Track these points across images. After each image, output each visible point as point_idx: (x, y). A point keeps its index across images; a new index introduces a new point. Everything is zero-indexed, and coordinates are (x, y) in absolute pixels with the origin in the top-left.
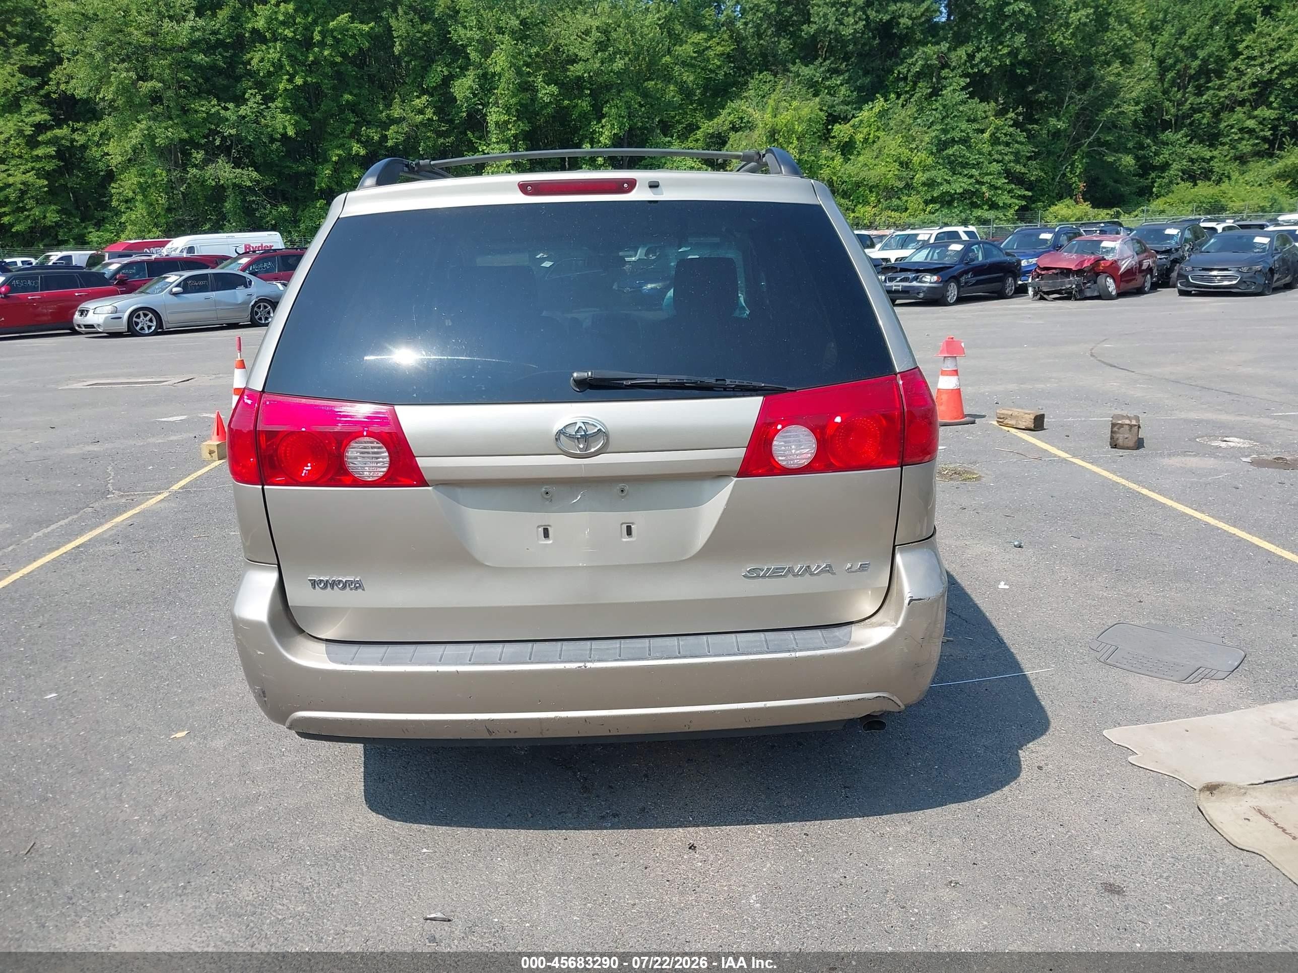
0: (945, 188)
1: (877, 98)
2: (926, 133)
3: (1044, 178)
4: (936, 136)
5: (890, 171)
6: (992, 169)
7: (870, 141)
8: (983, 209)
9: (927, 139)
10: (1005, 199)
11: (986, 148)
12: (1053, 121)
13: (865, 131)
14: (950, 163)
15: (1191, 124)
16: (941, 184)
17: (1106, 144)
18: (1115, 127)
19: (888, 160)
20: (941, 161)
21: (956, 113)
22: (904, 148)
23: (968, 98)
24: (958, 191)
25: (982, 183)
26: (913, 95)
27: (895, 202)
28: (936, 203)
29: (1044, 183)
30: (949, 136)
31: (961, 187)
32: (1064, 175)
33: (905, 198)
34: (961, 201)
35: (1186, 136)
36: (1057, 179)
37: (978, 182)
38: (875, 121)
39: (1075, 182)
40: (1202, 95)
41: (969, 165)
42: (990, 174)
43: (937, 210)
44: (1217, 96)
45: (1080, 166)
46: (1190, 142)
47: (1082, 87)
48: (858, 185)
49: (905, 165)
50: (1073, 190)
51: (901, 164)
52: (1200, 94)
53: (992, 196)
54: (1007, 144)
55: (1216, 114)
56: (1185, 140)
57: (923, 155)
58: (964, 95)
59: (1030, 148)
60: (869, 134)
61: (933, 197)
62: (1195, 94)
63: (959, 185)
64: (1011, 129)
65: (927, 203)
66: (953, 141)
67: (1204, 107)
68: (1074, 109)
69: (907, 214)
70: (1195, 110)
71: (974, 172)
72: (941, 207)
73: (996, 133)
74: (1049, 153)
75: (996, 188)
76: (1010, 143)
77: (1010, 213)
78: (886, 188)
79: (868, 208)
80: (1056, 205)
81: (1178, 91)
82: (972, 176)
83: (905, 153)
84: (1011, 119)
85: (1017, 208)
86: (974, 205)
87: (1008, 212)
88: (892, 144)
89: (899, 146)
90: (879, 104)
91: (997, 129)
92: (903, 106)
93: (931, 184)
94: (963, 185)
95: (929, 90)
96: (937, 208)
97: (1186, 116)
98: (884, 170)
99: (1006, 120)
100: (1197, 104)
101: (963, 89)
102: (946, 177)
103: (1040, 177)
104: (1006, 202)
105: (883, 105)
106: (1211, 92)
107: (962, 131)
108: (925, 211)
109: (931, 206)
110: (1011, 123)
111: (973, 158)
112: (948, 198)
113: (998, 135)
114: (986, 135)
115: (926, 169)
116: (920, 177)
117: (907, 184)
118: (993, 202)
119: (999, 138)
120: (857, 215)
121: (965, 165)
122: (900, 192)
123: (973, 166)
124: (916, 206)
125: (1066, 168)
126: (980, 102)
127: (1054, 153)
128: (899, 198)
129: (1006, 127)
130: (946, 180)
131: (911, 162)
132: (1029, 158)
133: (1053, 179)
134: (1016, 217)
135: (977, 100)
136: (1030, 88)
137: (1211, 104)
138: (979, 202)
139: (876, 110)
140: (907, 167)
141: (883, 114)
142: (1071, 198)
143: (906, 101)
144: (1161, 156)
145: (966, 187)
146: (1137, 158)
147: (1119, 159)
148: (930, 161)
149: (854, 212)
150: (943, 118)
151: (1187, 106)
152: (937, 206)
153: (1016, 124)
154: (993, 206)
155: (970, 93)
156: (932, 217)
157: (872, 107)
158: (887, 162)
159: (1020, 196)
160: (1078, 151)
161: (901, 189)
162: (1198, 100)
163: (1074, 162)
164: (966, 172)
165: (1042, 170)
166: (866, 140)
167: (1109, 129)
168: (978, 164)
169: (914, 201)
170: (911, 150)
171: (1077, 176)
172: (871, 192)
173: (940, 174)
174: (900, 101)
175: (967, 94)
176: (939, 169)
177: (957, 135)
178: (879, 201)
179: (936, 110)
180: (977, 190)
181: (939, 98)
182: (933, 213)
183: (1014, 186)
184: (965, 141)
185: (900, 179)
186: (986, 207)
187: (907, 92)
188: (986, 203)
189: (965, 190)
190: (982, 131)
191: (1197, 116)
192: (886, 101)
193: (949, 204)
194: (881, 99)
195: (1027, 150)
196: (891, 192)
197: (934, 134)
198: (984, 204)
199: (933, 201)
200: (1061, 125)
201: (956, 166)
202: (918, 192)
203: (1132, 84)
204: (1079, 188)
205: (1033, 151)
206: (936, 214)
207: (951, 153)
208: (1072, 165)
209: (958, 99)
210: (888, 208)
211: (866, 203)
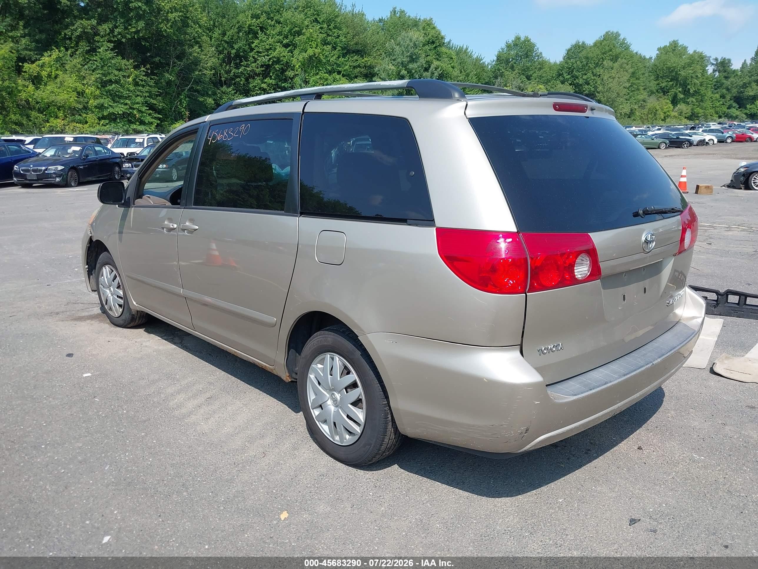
0: (111, 110)
1: (53, 49)
2: (92, 75)
3: (166, 108)
4: (100, 78)
5: (71, 97)
6: (138, 101)
7: (53, 76)
8: (136, 124)
9: (93, 79)
10: (148, 119)
11: (132, 88)
12: (167, 75)
13: (49, 69)
14: (111, 95)
15: (235, 84)
16: (108, 108)
17: (197, 91)
18: (200, 82)
19: (68, 90)
20: (105, 93)
21: (109, 64)
22: (78, 83)
23: (116, 56)
24: (119, 113)
25: (134, 109)
26: (77, 50)
27: (78, 117)
28: (105, 119)
29: (166, 111)
30: (108, 78)
31: (121, 110)
32: (177, 107)
33: (84, 115)
34: (122, 119)
35: (234, 90)
36: (173, 109)
37: (131, 108)
38: (54, 64)
39: (183, 111)
40: (239, 69)
41: (123, 97)
42: (138, 103)
43: (107, 124)
44: (246, 70)
45: (185, 102)
46: (236, 93)
47: (179, 57)
48: (48, 105)
49: (81, 94)
50: (183, 115)
51: (78, 93)
52: (237, 68)
53: (141, 117)
54: (143, 86)
55: (247, 80)
56: (233, 92)
57: (93, 89)
58: (113, 54)
59: (156, 89)
60: (51, 72)
61: (103, 115)
62: (235, 68)
63: (120, 109)
64: (145, 78)
65: (99, 119)
66: (111, 82)
67: (240, 75)
68: (177, 69)
69: (87, 125)
70: (236, 76)
71: (127, 101)
72: (109, 122)
73: (136, 79)
74: (167, 93)
75: (142, 112)
76: (145, 85)
77: (153, 127)
78: (70, 108)
79: (59, 121)
80: (175, 124)
81: (226, 65)
82: (126, 104)
83: (80, 87)
84: (144, 71)
85: (156, 124)
86: (130, 122)
87: (151, 127)
88: (70, 81)
89: (75, 81)
90: (55, 54)
91: (136, 76)
92: (71, 56)
93: (101, 107)
94: (122, 109)
95: (88, 48)
96: (107, 122)
97: (232, 79)
98: (66, 96)
99: (140, 72)
100: (237, 73)
101: (112, 50)
102: (110, 104)
103: (164, 107)
104: (149, 120)
105: (59, 55)
106: (243, 68)
107: (115, 76)
108: (99, 124)
109: (103, 121)
110: (144, 74)
111: (125, 93)
112: (113, 117)
113: (137, 80)
114: (130, 79)
115: (96, 97)
116: (92, 103)
117: (84, 106)
118: (141, 120)
119: (138, 82)
120: (51, 124)
121: (120, 97)
122: (80, 111)
123: (126, 98)
124: (93, 121)
125: (177, 103)
126: (122, 59)
127: (169, 94)
128: (80, 115)
129: (142, 76)
130: (110, 105)
131: (84, 92)
132: (157, 96)
133: (171, 109)
134: (157, 130)
135: (120, 57)
136: (149, 54)
137: (244, 74)
138: (133, 120)
139: (54, 56)
140: (83, 95)
141: (58, 59)
142: (183, 120)
143: (72, 53)
144: (223, 100)
145: (124, 110)
146: (214, 100)
147: (206, 100)
148: (98, 92)
149: (48, 122)
150: (102, 67)
151: (232, 74)
152: (107, 121)
153: (147, 75)
154: (142, 123)
155: (116, 52)
156: (105, 128)
157: (50, 55)
158: (67, 91)
159: (156, 117)
160: (183, 94)
161: (80, 110)
162: (237, 71)
163: (181, 100)
164: (122, 101)
165: (164, 103)
166: (49, 76)
167: (197, 82)
168: (129, 96)
169: (91, 117)
170: (83, 84)
171: (184, 108)
172: (59, 109)
173: (106, 101)
174: (69, 52)
175: (114, 53)
176: (104, 98)
177: (113, 78)
178: (66, 116)
179: (96, 61)
180: (131, 112)
181: (97, 54)
182: (105, 126)
183: (151, 111)
184: (117, 82)
185: (79, 103)
186: (138, 123)
187: (72, 47)
188: (137, 121)
189: (124, 113)
190: (129, 77)
191: (238, 80)
192: (59, 51)
193: (115, 120)
194: (56, 50)
195: (155, 90)
196: (73, 111)
197: (98, 76)
198: (136, 122)
199: (103, 118)
200: (172, 78)
201: (115, 97)
202: (93, 112)
203: (206, 59)
204: (186, 115)
205: (158, 92)
206: (107, 126)
207: (111, 89)
208: (180, 101)
209: (110, 55)
210: (73, 121)
211: (57, 117)
